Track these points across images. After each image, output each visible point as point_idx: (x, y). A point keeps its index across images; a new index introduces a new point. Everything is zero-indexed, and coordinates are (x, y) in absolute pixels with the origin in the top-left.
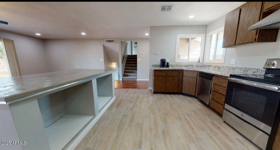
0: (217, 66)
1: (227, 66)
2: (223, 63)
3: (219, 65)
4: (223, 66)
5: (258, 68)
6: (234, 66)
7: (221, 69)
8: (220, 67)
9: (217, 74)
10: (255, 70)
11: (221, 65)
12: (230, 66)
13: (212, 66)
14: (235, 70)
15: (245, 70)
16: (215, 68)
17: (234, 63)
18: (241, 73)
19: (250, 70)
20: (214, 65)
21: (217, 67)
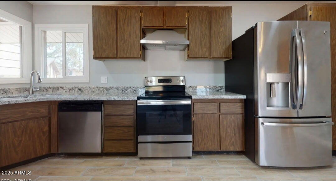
0: (76, 87)
1: (95, 86)
2: (88, 82)
3: (80, 86)
4: (90, 87)
5: (137, 87)
6: (108, 86)
7: (86, 91)
8: (82, 89)
9: (114, 100)
10: (134, 89)
11: (85, 86)
12: (101, 86)
13: (62, 88)
14: (110, 90)
15: (123, 90)
16: (73, 92)
17: (107, 82)
18: (119, 93)
19: (128, 89)
20: (70, 86)
21: (77, 89)
